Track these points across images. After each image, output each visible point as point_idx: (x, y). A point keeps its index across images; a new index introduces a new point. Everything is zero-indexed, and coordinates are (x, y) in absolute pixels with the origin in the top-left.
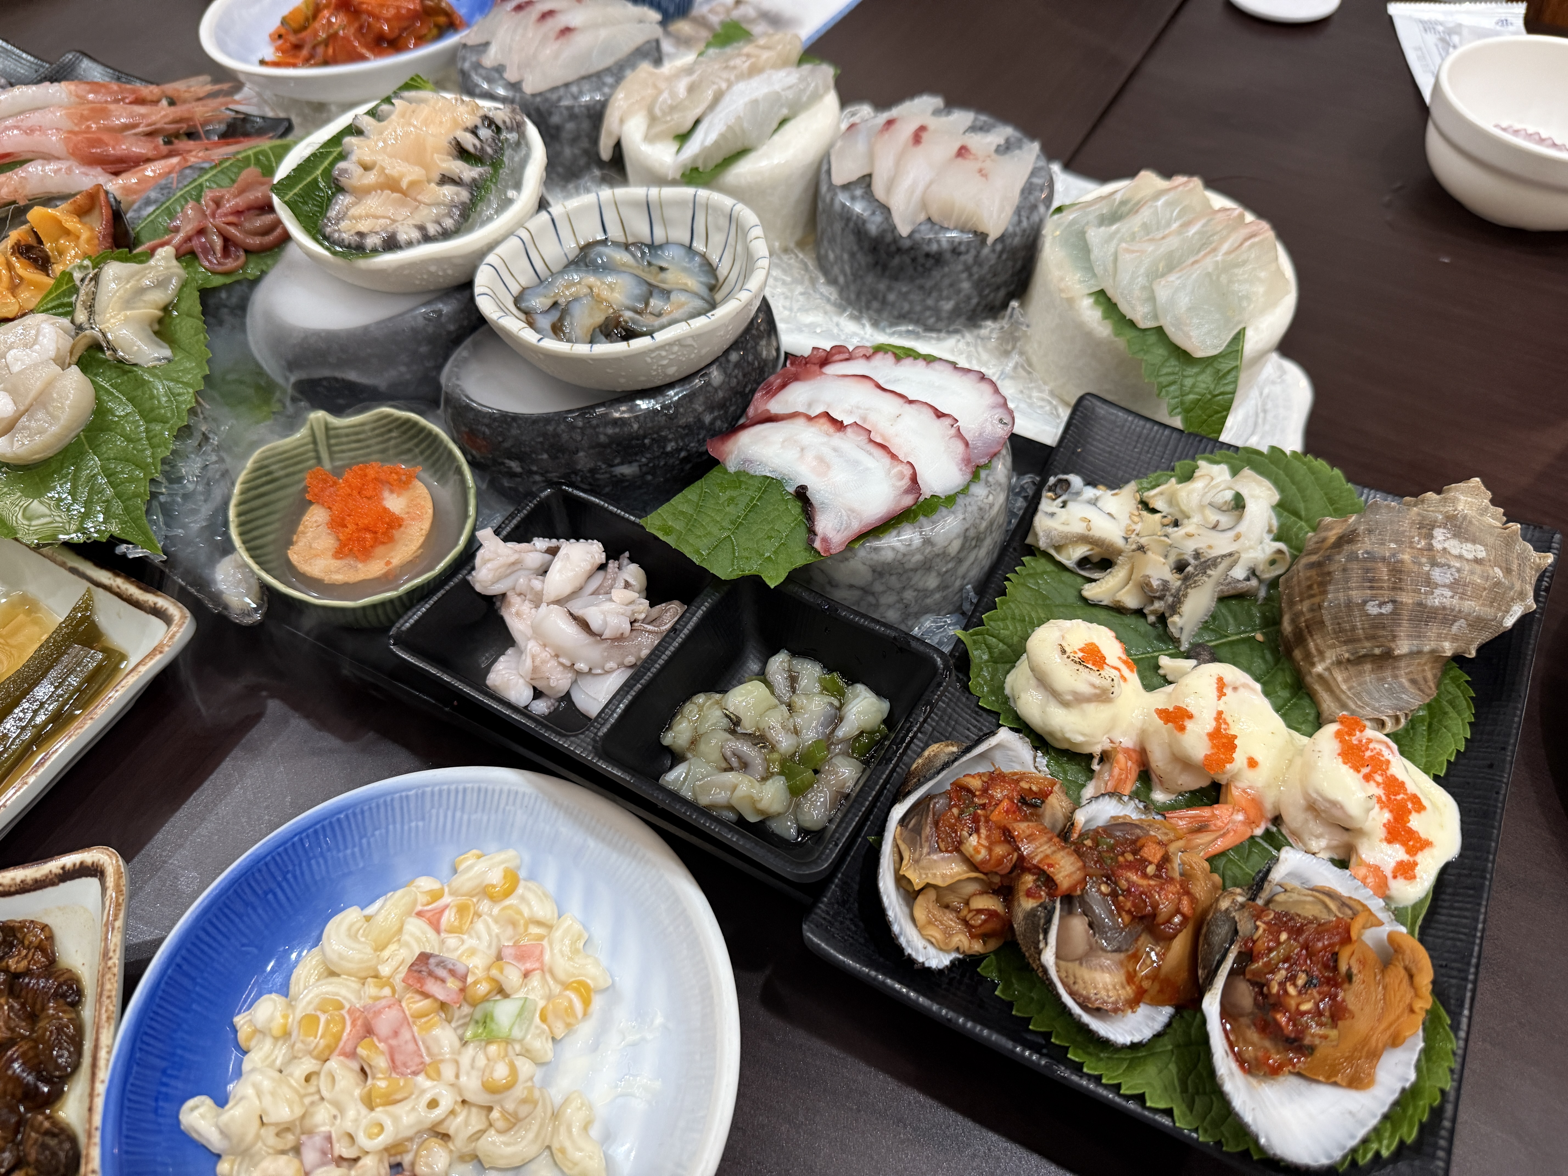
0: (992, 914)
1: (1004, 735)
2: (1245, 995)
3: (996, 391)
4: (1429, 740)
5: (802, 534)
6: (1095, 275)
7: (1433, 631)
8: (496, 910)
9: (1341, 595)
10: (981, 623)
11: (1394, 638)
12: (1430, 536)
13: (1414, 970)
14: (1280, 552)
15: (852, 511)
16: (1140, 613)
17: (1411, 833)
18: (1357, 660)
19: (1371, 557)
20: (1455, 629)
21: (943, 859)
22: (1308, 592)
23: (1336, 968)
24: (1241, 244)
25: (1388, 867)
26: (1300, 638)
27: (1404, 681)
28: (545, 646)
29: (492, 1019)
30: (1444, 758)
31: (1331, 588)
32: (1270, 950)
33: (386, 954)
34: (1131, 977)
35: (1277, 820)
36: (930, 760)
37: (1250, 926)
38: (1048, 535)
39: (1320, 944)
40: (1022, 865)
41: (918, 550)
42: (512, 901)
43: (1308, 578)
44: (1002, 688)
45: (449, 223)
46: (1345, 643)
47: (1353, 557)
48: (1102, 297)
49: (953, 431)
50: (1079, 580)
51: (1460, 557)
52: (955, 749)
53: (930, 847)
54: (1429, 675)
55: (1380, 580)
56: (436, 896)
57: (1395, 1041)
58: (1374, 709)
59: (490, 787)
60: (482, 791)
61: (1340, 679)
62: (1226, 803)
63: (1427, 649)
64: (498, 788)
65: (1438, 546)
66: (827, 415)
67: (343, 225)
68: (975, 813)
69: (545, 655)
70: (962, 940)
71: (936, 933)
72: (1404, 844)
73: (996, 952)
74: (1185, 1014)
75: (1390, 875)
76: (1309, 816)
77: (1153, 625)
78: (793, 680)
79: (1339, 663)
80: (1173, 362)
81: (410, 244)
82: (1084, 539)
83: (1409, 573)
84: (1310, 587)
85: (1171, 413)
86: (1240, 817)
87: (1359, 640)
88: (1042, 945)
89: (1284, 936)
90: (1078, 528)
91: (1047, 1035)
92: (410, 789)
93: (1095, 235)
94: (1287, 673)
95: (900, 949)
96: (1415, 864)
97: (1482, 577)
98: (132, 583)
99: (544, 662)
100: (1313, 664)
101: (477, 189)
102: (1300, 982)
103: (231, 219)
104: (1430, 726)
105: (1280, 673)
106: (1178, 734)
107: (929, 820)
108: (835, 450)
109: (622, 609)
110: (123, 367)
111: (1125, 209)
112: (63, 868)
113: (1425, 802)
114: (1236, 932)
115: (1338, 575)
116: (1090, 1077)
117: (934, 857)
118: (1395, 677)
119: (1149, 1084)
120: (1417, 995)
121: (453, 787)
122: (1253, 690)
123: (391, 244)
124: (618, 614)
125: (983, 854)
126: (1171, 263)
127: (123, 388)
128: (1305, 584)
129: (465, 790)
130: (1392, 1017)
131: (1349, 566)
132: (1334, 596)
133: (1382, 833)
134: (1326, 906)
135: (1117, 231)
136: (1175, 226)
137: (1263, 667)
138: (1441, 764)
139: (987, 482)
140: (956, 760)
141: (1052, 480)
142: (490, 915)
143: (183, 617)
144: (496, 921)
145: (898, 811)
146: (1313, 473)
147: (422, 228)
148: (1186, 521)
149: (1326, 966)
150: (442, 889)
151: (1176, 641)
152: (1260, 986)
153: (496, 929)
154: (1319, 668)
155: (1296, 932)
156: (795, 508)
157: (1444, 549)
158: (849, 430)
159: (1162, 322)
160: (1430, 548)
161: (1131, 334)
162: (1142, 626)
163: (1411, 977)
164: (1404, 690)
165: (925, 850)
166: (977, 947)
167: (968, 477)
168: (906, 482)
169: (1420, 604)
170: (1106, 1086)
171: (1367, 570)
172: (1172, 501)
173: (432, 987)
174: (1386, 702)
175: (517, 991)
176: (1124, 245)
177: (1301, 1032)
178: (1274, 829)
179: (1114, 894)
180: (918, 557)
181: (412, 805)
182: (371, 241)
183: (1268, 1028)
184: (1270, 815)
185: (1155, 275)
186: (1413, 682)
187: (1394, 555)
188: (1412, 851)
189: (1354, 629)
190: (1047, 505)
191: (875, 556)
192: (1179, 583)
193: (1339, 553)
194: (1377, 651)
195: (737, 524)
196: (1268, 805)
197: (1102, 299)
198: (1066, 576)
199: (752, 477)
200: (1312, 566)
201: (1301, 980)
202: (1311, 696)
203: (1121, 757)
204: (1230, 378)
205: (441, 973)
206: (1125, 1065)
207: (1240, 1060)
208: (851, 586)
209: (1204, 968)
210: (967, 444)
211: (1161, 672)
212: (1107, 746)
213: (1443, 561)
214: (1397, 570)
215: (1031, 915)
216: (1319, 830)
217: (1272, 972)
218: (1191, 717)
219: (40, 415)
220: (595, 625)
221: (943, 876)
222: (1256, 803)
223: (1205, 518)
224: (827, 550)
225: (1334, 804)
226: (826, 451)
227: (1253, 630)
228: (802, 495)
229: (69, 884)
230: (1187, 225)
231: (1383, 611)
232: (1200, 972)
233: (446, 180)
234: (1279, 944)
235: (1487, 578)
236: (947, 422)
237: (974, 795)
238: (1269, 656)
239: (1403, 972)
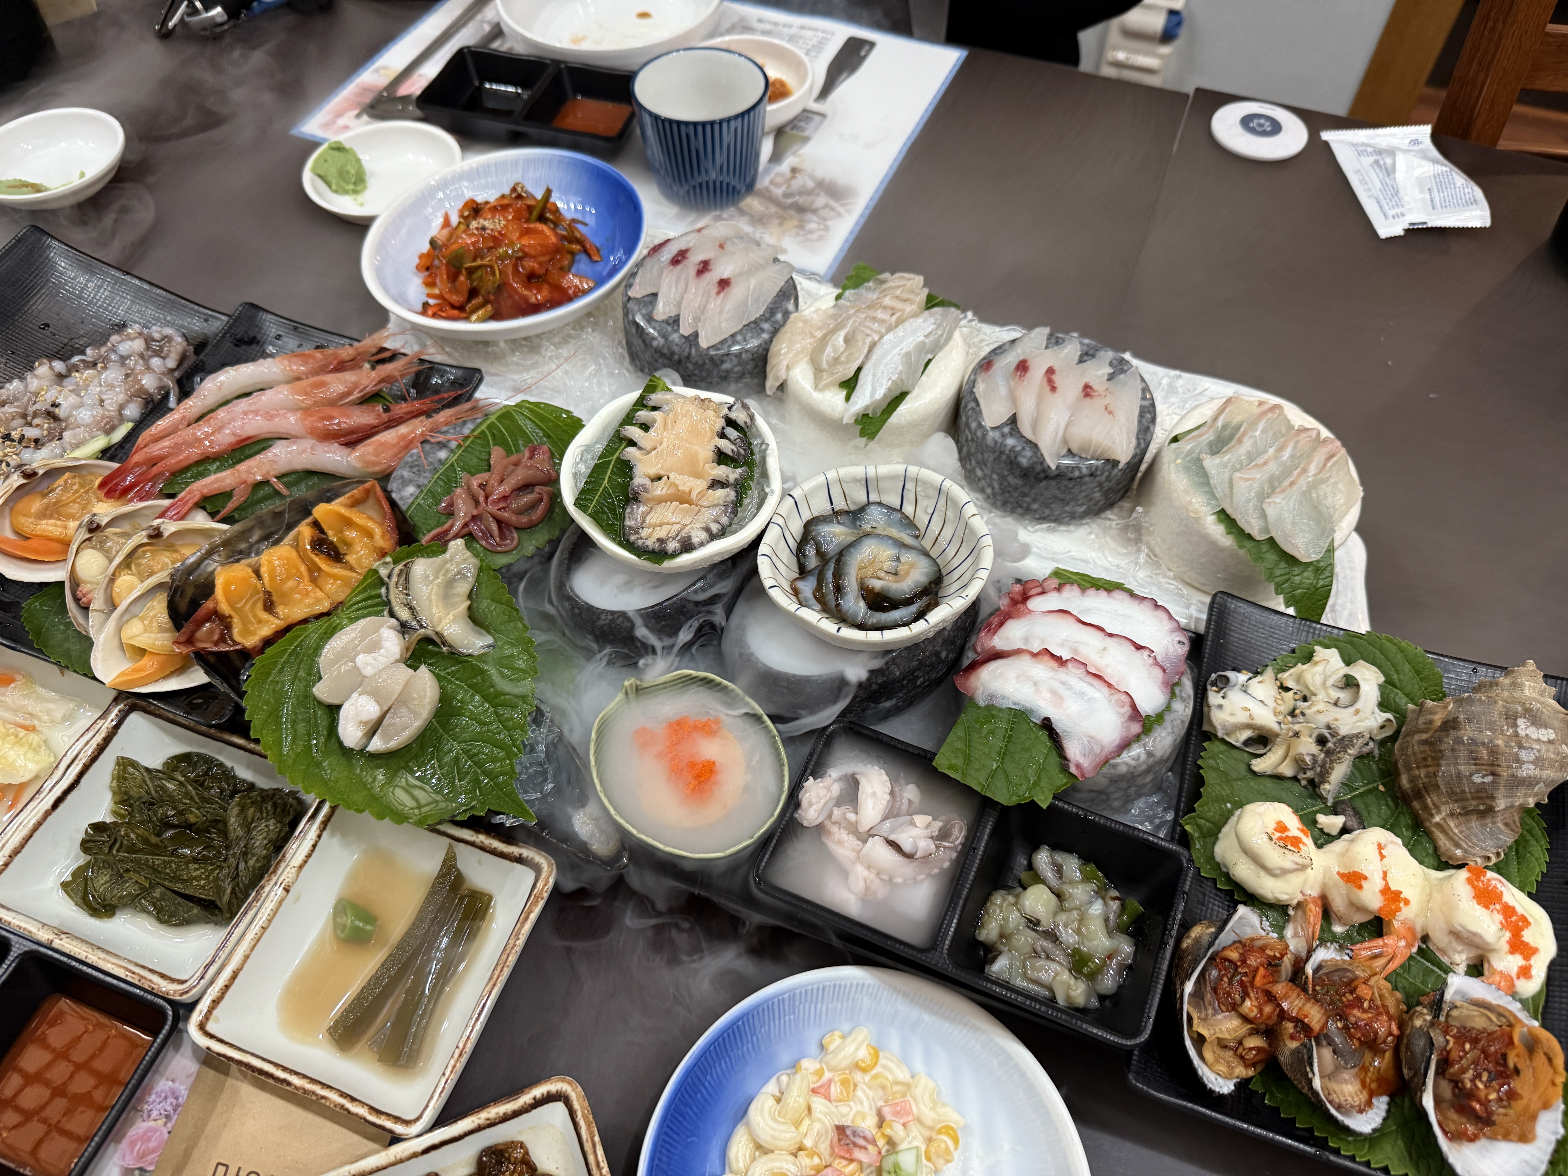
0: (1259, 1049)
1: (1242, 910)
2: (1447, 1090)
3: (1171, 617)
4: (1519, 863)
5: (1054, 759)
6: (1215, 498)
7: (1521, 793)
8: (867, 1078)
9: (1452, 768)
10: (1194, 810)
11: (1493, 798)
12: (1515, 726)
13: (1551, 1056)
14: (1389, 720)
15: (1092, 737)
16: (1295, 779)
17: (1526, 944)
18: (1467, 813)
19: (1474, 742)
20: (1536, 789)
21: (1225, 1017)
22: (1423, 762)
23: (1505, 1065)
24: (1325, 465)
25: (1514, 971)
26: (1419, 795)
27: (1500, 825)
28: (869, 868)
29: (900, 1169)
30: (1533, 878)
31: (1443, 762)
32: (1461, 1058)
33: (804, 1128)
34: (1363, 1084)
35: (1425, 939)
36: (1197, 941)
37: (1441, 1039)
38: (1224, 727)
39: (1492, 1049)
40: (1283, 1015)
41: (1144, 762)
42: (878, 1069)
43: (1422, 752)
44: (1212, 857)
45: (725, 520)
46: (1456, 801)
47: (1459, 741)
48: (1224, 516)
49: (1151, 661)
50: (1245, 755)
51: (1538, 740)
52: (1213, 930)
53: (1214, 1008)
54: (1517, 818)
55: (1482, 758)
56: (820, 1073)
57: (1546, 1105)
58: (1482, 848)
59: (843, 983)
60: (836, 985)
61: (1452, 825)
62: (1391, 934)
63: (1517, 804)
64: (849, 983)
65: (1522, 733)
66: (1046, 651)
67: (644, 533)
68: (1241, 980)
69: (872, 876)
70: (1242, 1072)
71: (1222, 1068)
72: (1522, 954)
73: (1260, 1073)
74: (1397, 1100)
75: (1514, 976)
76: (1452, 939)
77: (1305, 787)
78: (1059, 870)
79: (1452, 815)
80: (1283, 565)
81: (702, 544)
82: (1249, 726)
83: (1503, 754)
84: (1425, 759)
85: (1287, 606)
86: (1402, 943)
87: (1467, 800)
88: (1310, 1075)
89: (1467, 1046)
90: (1242, 718)
91: (1310, 1130)
92: (784, 993)
93: (1210, 463)
94: (1407, 816)
95: (1204, 1085)
96: (1530, 966)
97: (1554, 753)
98: (494, 838)
99: (872, 882)
100: (1432, 816)
101: (741, 488)
102: (1484, 1078)
103: (501, 505)
104: (1517, 852)
105: (1402, 816)
106: (1358, 891)
107: (1209, 989)
108: (1063, 683)
109: (927, 833)
110: (455, 656)
111: (1226, 433)
112: (534, 1098)
113: (1530, 919)
114: (1432, 1044)
115: (1448, 753)
116: (1346, 1157)
117: (1219, 1017)
118: (1494, 823)
119: (1389, 1158)
120: (1556, 1072)
121: (815, 987)
122: (1397, 844)
123: (687, 547)
124: (924, 837)
125: (1255, 1012)
126: (1273, 486)
127: (457, 675)
128: (1419, 756)
129: (824, 988)
130: (1542, 1089)
131: (1456, 747)
132: (1446, 769)
133: (1506, 947)
134: (1489, 1018)
135: (1229, 461)
136: (1271, 451)
137: (1388, 812)
138: (1532, 885)
139: (1182, 697)
140: (1216, 938)
141: (1213, 676)
142: (864, 1083)
143: (550, 865)
144: (870, 1088)
145: (1189, 987)
146: (1402, 652)
147: (707, 530)
148: (1313, 698)
149: (1497, 1063)
150: (822, 1068)
151: (1324, 799)
152: (1456, 1083)
153: (871, 1093)
154: (1437, 819)
155: (1475, 1041)
156: (1043, 735)
157: (1527, 735)
158: (1070, 665)
159: (1273, 534)
160: (1516, 735)
161: (1249, 544)
162: (1296, 788)
163: (1550, 1060)
164: (1502, 833)
165: (1210, 1011)
166: (1251, 1072)
167: (1168, 697)
168: (1127, 709)
169: (1513, 776)
170: (1359, 1163)
171: (1472, 752)
172: (1299, 679)
173: (859, 1154)
174: (1489, 843)
175: (903, 1140)
176: (1238, 474)
177: (1490, 1114)
178: (1424, 946)
179: (1346, 1028)
180: (1144, 767)
181: (786, 1005)
182: (672, 546)
183: (1464, 1110)
184: (1419, 936)
185: (1263, 496)
186: (1506, 825)
187: (1491, 741)
188: (1527, 958)
189: (1463, 792)
190: (1214, 698)
191: (1112, 771)
192: (1322, 756)
193: (1447, 736)
194: (1481, 807)
195: (1003, 755)
196: (1418, 929)
197: (1222, 517)
198: (1235, 753)
199: (1000, 710)
200: (1425, 742)
201: (1485, 1077)
202: (1429, 835)
203: (1311, 906)
204: (1327, 574)
205: (861, 1142)
206: (1367, 1146)
207: (1445, 1133)
208: (1091, 791)
209: (1410, 1069)
210: (1164, 671)
211: (1319, 826)
212: (1300, 897)
213: (1528, 745)
214: (1494, 752)
215: (1296, 1052)
216: (1460, 948)
217: (1464, 1073)
218: (1366, 878)
219: (404, 711)
220: (907, 847)
221: (1228, 1030)
222: (1411, 930)
223: (1329, 696)
224: (1083, 775)
225: (1475, 934)
226: (1056, 685)
227: (1375, 781)
228: (1047, 725)
229: (539, 1109)
230: (1281, 449)
231: (1485, 780)
232: (1405, 1071)
233: (716, 484)
234: (1466, 1053)
235: (1558, 754)
236: (1145, 653)
237: (1237, 967)
238: (1391, 803)
239: (1543, 1057)
